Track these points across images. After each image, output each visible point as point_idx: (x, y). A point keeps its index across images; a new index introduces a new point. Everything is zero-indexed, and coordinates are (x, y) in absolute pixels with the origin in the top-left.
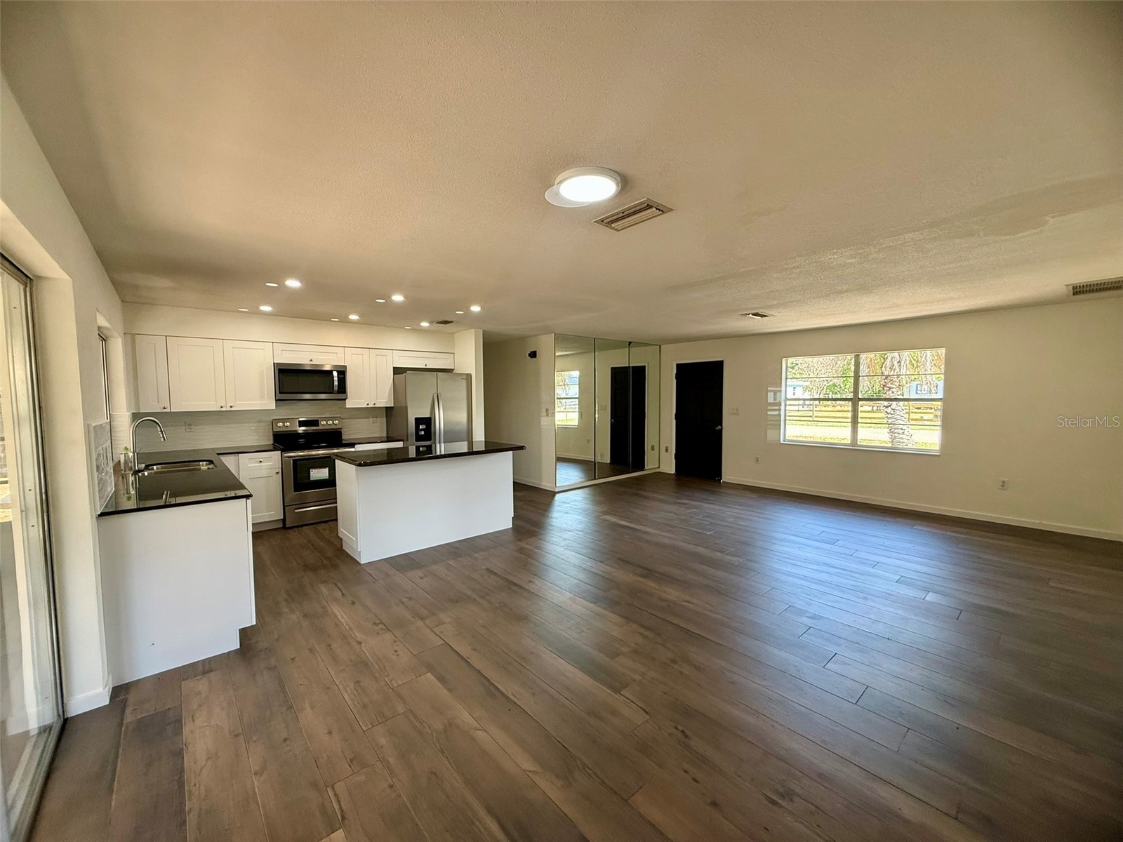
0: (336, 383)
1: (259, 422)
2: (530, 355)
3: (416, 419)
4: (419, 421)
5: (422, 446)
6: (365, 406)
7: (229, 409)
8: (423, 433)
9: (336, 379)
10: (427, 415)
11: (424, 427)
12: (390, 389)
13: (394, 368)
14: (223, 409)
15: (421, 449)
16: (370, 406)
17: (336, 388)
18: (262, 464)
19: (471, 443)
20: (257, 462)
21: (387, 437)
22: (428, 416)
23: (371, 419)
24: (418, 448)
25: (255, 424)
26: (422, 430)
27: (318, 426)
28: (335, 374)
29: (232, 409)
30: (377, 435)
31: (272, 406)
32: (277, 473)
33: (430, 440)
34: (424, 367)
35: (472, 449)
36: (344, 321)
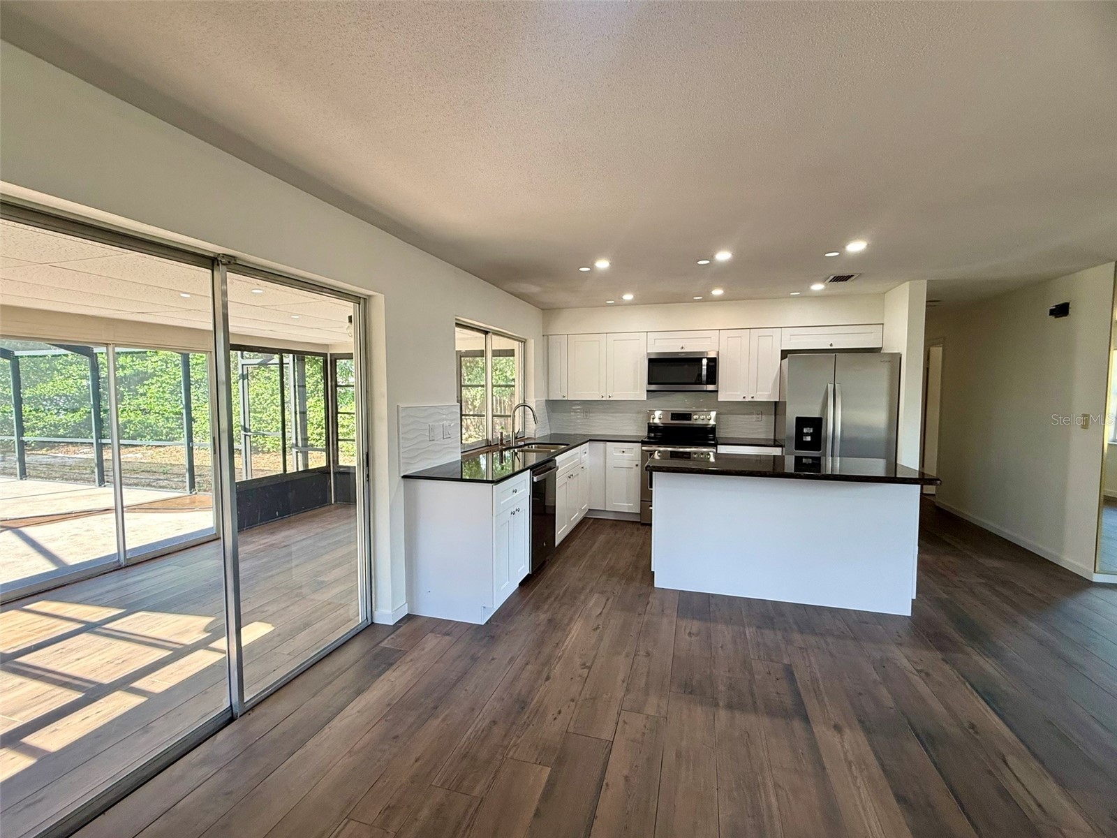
0: (704, 372)
1: (638, 413)
2: (1052, 312)
3: (798, 419)
4: (801, 422)
5: (806, 457)
6: (741, 399)
7: (608, 399)
8: (809, 439)
9: (704, 367)
10: (815, 414)
11: (811, 431)
12: (776, 378)
13: (782, 351)
14: (604, 399)
15: (804, 460)
16: (747, 400)
17: (704, 378)
18: (624, 454)
19: (893, 463)
20: (620, 452)
21: (775, 440)
22: (817, 415)
23: (754, 416)
24: (798, 460)
25: (634, 415)
26: (807, 434)
27: (690, 420)
28: (705, 362)
29: (611, 399)
30: (762, 436)
31: (644, 397)
32: (637, 465)
33: (820, 450)
34: (830, 347)
35: (896, 474)
36: (708, 299)
